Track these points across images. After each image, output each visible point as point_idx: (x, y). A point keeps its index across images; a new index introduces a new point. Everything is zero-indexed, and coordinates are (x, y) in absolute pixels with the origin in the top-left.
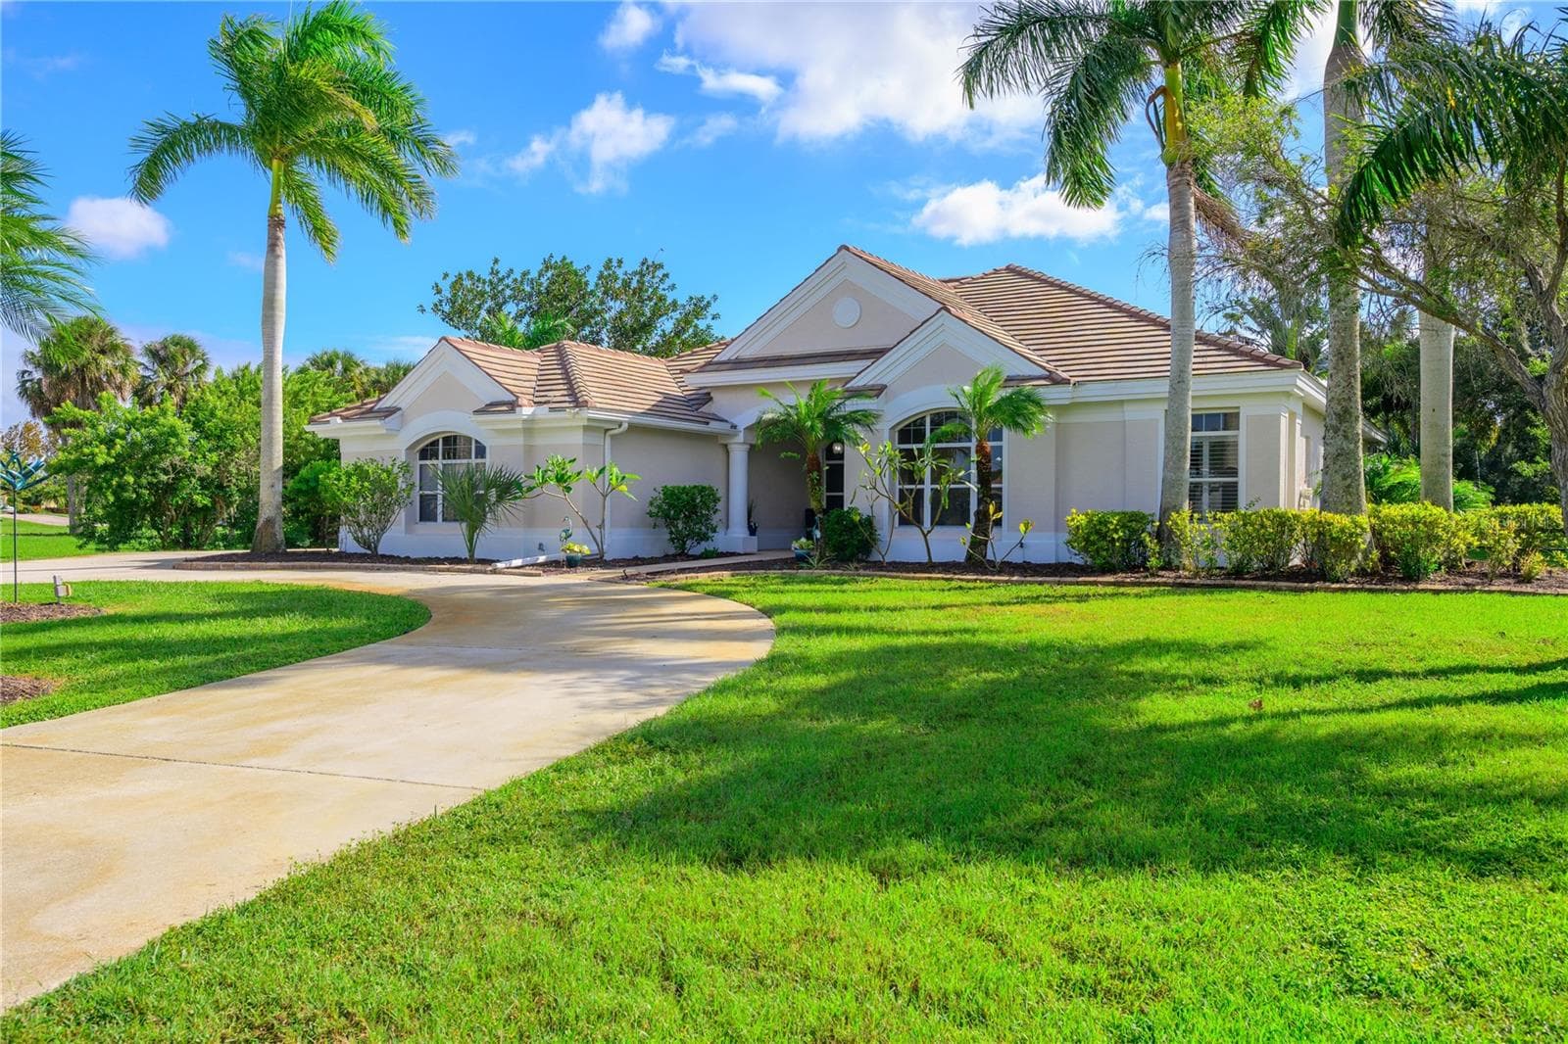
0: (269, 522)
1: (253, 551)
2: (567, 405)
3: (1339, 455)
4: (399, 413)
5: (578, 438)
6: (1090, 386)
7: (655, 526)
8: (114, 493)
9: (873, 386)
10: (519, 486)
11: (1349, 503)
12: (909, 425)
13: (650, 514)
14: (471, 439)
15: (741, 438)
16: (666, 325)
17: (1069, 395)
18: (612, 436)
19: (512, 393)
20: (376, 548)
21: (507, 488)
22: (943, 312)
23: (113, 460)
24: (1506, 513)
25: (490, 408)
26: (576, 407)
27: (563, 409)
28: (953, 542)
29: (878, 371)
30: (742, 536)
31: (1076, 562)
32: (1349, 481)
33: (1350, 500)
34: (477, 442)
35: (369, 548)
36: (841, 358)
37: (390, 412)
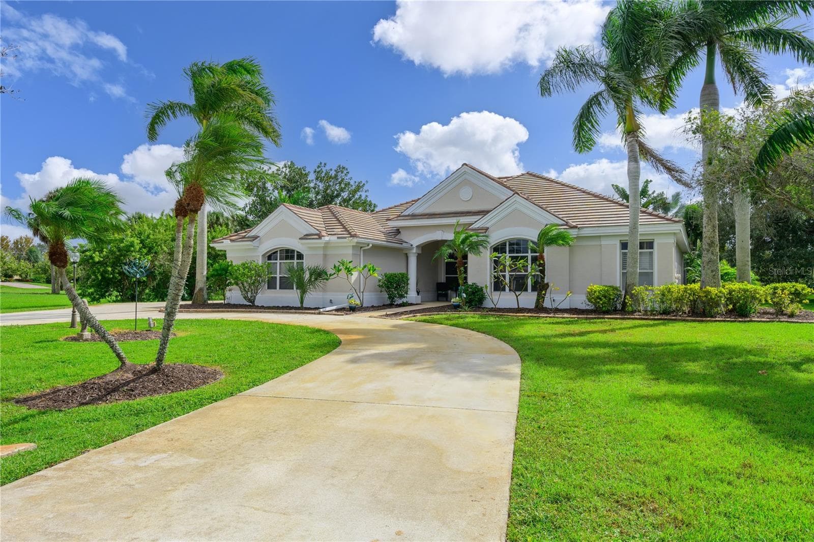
0: (201, 290)
1: (193, 303)
2: (347, 236)
3: (709, 261)
4: (259, 238)
5: (350, 251)
6: (585, 229)
7: (381, 291)
8: (102, 275)
9: (482, 227)
10: (326, 274)
11: (715, 283)
12: (499, 245)
13: (379, 286)
14: (294, 251)
15: (414, 251)
16: (345, 195)
17: (576, 233)
18: (364, 250)
19: (317, 230)
20: (254, 302)
21: (319, 274)
22: (516, 195)
23: (102, 259)
24: (777, 287)
25: (306, 237)
26: (351, 237)
27: (345, 238)
28: (528, 299)
29: (485, 221)
30: (415, 296)
31: (588, 308)
32: (714, 273)
33: (715, 281)
34: (297, 252)
35: (251, 302)
36: (464, 215)
37: (255, 238)
